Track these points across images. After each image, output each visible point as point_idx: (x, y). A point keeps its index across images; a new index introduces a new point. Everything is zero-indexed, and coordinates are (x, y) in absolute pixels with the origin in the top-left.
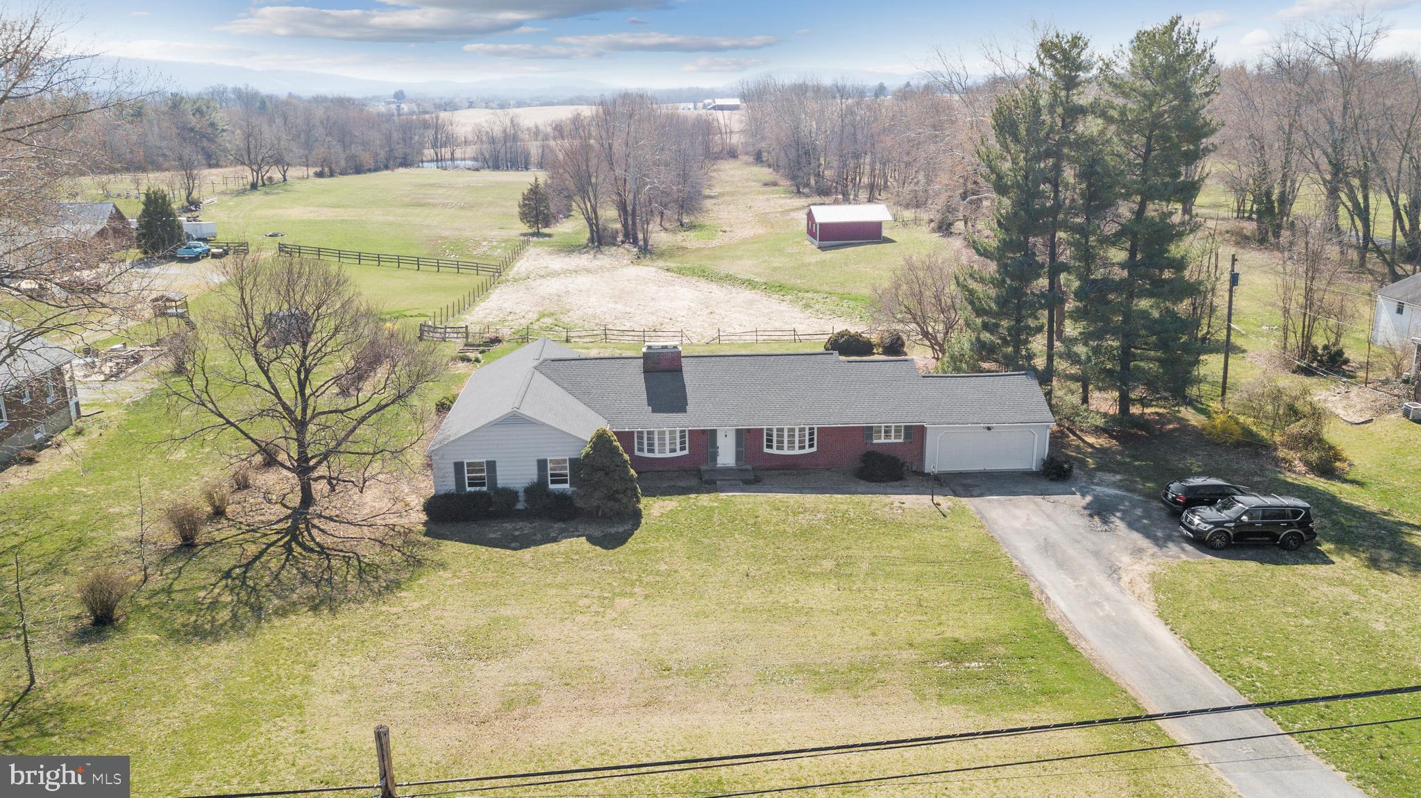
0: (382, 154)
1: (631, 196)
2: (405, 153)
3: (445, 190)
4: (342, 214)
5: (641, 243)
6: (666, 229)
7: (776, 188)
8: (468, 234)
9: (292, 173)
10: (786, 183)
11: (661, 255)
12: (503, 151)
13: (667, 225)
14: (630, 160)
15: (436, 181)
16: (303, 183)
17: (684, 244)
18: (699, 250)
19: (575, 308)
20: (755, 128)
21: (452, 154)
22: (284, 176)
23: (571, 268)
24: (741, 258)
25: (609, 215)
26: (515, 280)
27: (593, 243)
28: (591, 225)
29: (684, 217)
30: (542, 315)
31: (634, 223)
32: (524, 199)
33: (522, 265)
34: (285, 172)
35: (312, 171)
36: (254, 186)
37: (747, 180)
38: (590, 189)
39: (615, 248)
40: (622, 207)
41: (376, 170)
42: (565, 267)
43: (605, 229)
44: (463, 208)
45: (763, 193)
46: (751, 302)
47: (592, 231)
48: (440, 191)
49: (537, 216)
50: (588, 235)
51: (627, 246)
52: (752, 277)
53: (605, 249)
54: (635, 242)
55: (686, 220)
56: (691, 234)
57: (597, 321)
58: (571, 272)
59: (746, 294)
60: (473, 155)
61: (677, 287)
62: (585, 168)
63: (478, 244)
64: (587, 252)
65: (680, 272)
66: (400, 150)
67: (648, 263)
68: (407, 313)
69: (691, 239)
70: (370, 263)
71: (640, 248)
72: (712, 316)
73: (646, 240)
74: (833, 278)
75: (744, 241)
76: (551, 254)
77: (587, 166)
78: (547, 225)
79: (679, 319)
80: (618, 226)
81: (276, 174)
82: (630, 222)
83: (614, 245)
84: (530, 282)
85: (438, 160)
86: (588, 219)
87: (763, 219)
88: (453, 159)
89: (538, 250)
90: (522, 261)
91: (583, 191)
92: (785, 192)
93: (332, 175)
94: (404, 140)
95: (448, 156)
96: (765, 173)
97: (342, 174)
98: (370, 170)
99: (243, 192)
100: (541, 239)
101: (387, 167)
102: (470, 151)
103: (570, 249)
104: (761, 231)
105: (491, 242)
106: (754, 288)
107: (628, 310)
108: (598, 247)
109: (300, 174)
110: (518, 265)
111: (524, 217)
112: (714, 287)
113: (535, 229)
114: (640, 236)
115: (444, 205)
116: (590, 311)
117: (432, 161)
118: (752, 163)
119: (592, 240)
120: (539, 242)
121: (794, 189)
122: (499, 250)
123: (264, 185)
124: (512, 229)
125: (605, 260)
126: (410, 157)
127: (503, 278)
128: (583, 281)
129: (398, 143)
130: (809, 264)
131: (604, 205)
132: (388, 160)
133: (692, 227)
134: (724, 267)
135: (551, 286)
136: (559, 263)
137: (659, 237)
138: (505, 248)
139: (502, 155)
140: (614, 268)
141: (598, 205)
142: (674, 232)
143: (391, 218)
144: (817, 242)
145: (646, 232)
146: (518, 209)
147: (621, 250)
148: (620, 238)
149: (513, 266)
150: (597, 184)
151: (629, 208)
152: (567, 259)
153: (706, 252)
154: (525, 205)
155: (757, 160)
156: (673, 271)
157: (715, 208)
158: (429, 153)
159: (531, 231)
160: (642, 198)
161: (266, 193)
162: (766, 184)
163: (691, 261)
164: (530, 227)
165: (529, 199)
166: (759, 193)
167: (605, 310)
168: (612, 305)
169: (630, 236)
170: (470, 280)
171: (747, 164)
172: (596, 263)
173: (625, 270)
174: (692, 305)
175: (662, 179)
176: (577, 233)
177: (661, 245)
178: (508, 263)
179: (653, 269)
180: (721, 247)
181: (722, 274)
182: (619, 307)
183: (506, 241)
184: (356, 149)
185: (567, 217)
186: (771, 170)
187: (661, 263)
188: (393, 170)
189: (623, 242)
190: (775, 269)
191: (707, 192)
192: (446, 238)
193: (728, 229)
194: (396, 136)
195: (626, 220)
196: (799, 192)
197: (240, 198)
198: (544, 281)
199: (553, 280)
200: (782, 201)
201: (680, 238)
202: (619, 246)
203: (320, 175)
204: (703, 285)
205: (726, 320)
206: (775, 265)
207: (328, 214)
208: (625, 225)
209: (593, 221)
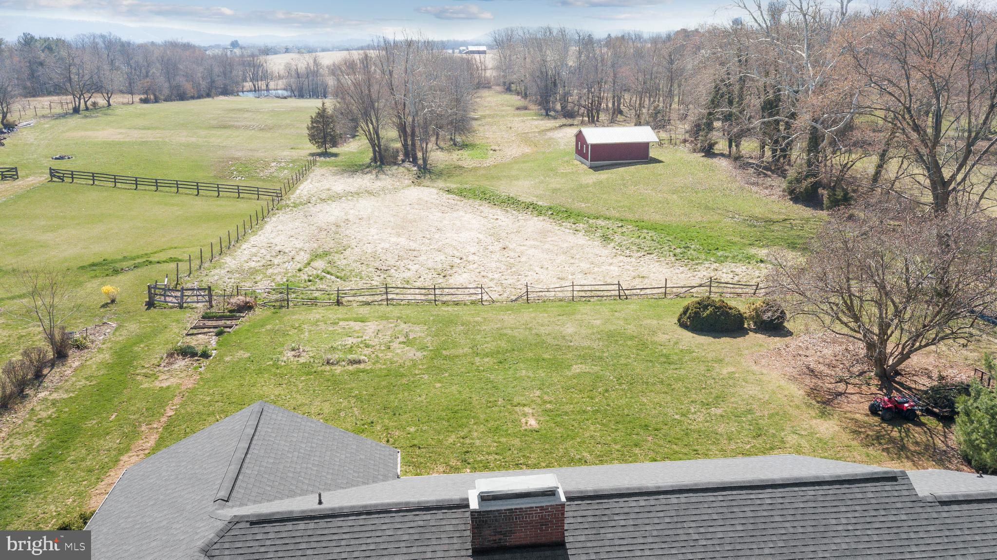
0: (204, 84)
1: (410, 119)
2: (225, 85)
3: (250, 114)
4: (149, 136)
5: (420, 162)
6: (442, 149)
7: (527, 111)
8: (260, 154)
9: (116, 99)
10: (534, 108)
11: (440, 174)
12: (306, 83)
13: (442, 144)
14: (409, 86)
15: (246, 107)
16: (125, 108)
17: (460, 163)
18: (475, 169)
19: (353, 244)
20: (504, 66)
21: (267, 86)
22: (108, 101)
23: (353, 190)
24: (517, 178)
25: (390, 135)
26: (295, 206)
27: (376, 162)
28: (373, 146)
29: (457, 137)
30: (316, 256)
31: (413, 145)
32: (312, 122)
33: (305, 188)
34: (109, 98)
35: (137, 98)
36: (76, 110)
37: (502, 105)
38: (372, 113)
39: (396, 167)
40: (402, 128)
41: (200, 97)
42: (348, 189)
43: (386, 150)
44: (262, 130)
45: (519, 116)
46: (544, 233)
47: (374, 151)
48: (246, 115)
49: (325, 137)
50: (371, 155)
51: (407, 164)
52: (535, 200)
53: (386, 168)
54: (415, 161)
55: (458, 139)
56: (465, 153)
57: (377, 264)
58: (352, 194)
59: (534, 223)
60: (283, 87)
61: (462, 213)
62: (367, 92)
63: (267, 165)
64: (370, 172)
65: (461, 193)
66: (220, 82)
67: (428, 183)
68: (154, 258)
69: (465, 158)
70: (147, 188)
71: (419, 167)
72: (504, 252)
73: (425, 160)
74: (616, 201)
75: (516, 161)
76: (335, 174)
77: (369, 91)
78: (335, 144)
79: (471, 258)
80: (398, 145)
81: (101, 101)
82: (410, 143)
83: (395, 164)
84: (311, 209)
85: (256, 90)
86: (371, 141)
87: (525, 138)
88: (268, 90)
89: (323, 170)
90: (305, 183)
91: (366, 115)
92: (536, 115)
93: (156, 101)
94: (225, 74)
95: (264, 87)
96: (516, 100)
97: (166, 100)
98: (193, 98)
99: (64, 115)
100: (328, 159)
101: (208, 95)
102: (281, 83)
103: (354, 168)
104: (528, 150)
105: (280, 162)
106: (540, 214)
107: (413, 245)
108: (380, 166)
109: (126, 101)
110: (301, 187)
111: (313, 138)
112: (498, 212)
113: (322, 150)
114: (420, 155)
115: (246, 128)
116: (369, 249)
117: (251, 91)
118: (503, 92)
119: (374, 160)
120: (325, 162)
121: (544, 112)
122: (286, 171)
123: (87, 109)
124: (303, 149)
125: (385, 181)
126: (229, 87)
127: (283, 203)
128: (365, 205)
129: (219, 76)
130: (587, 186)
131: (386, 126)
132: (210, 89)
133: (464, 146)
134: (505, 189)
135: (331, 213)
136: (342, 184)
137: (438, 157)
138: (292, 168)
139: (305, 86)
140: (396, 189)
141: (380, 127)
142: (449, 150)
143: (194, 139)
144: (588, 163)
145: (425, 152)
146: (307, 132)
147: (401, 169)
148: (401, 157)
149: (296, 189)
150: (378, 109)
151: (408, 130)
152: (350, 180)
153: (483, 172)
154: (313, 127)
155: (507, 89)
156: (454, 193)
157: (481, 129)
158: (248, 85)
159: (319, 151)
160: (420, 119)
161: (86, 117)
162: (518, 109)
163: (470, 182)
164: (319, 147)
165: (317, 122)
166: (514, 116)
167: (387, 246)
168: (394, 239)
169: (410, 155)
170: (248, 206)
171: (500, 93)
172: (378, 184)
173: (406, 191)
174: (481, 236)
175: (439, 104)
176: (362, 153)
177: (438, 164)
178: (291, 185)
179: (434, 191)
180: (495, 166)
181: (504, 195)
182: (402, 241)
183: (293, 161)
184: (180, 80)
185: (354, 137)
186: (520, 97)
187: (441, 183)
188: (213, 97)
189: (403, 161)
190: (555, 191)
191: (472, 115)
192: (238, 159)
193: (497, 148)
194: (217, 70)
195: (406, 140)
196: (547, 115)
197: (58, 121)
198: (325, 206)
199: (334, 205)
200: (536, 123)
201: (456, 157)
202: (399, 165)
203: (145, 101)
204: (487, 209)
205: (523, 259)
206: (553, 186)
207: (136, 135)
208: (405, 145)
209: (375, 141)
